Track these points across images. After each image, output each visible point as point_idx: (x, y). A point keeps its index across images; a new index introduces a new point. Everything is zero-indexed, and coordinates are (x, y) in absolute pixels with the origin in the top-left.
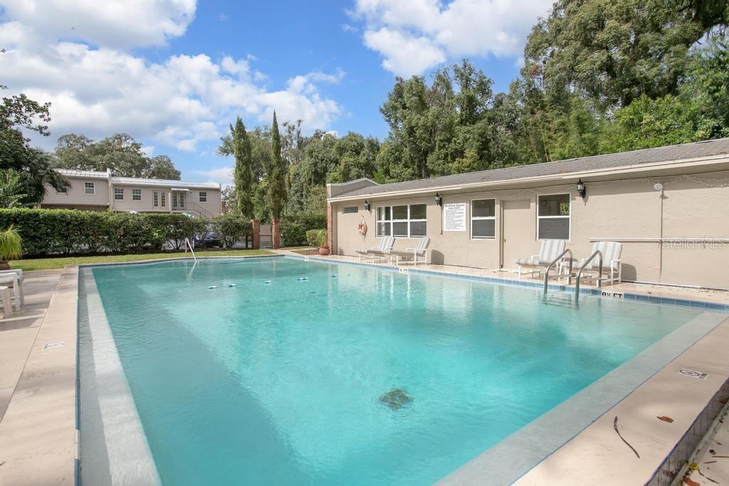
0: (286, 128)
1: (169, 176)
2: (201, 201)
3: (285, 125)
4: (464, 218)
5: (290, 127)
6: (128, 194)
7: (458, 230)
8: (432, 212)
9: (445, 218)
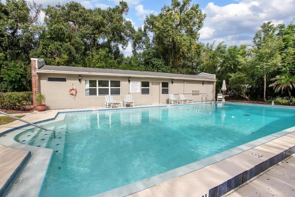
4: (139, 88)
7: (136, 92)
8: (124, 84)
9: (130, 87)
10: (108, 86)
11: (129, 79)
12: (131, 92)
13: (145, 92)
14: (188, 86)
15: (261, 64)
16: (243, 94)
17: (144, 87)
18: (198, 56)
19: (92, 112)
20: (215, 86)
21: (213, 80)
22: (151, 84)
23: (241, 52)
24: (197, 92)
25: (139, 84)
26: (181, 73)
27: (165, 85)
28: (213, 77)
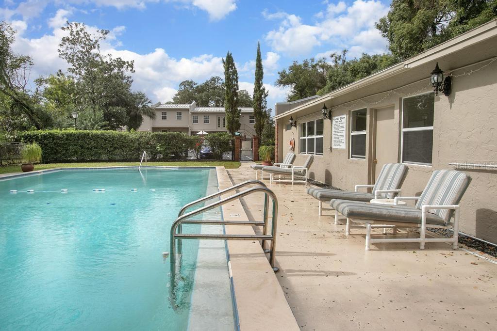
0: (334, 58)
1: (246, 105)
2: (250, 122)
3: (332, 56)
4: (344, 133)
5: (336, 58)
6: (201, 119)
7: (340, 147)
8: (326, 126)
9: (333, 133)
12: (333, 147)
25: (345, 121)
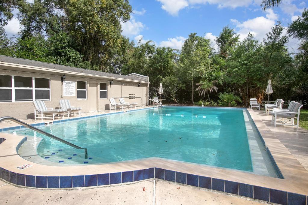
4: (74, 89)
7: (71, 95)
8: (54, 84)
9: (64, 89)
10: (32, 87)
11: (62, 78)
12: (64, 95)
13: (82, 95)
14: (126, 88)
15: (192, 70)
16: (173, 98)
17: (80, 89)
18: (123, 52)
19: (45, 126)
20: (148, 89)
21: (147, 83)
22: (88, 85)
23: (169, 55)
24: (133, 96)
25: (75, 84)
26: (103, 71)
27: (103, 87)
28: (146, 79)
